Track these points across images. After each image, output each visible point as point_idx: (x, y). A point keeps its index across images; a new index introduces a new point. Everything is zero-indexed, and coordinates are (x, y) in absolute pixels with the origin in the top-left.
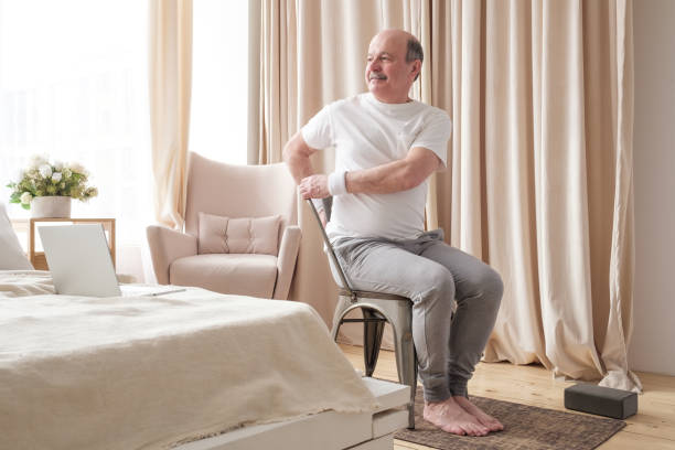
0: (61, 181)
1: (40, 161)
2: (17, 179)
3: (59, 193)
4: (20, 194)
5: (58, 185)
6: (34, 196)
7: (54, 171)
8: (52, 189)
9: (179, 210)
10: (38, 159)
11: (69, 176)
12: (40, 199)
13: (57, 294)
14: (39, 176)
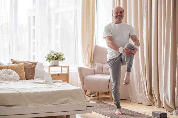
0: (56, 57)
1: (52, 52)
2: (47, 56)
3: (56, 60)
4: (47, 60)
5: (55, 58)
6: (50, 60)
7: (55, 54)
8: (54, 59)
9: (91, 62)
10: (51, 51)
11: (58, 55)
12: (51, 61)
13: (46, 84)
14: (51, 56)
